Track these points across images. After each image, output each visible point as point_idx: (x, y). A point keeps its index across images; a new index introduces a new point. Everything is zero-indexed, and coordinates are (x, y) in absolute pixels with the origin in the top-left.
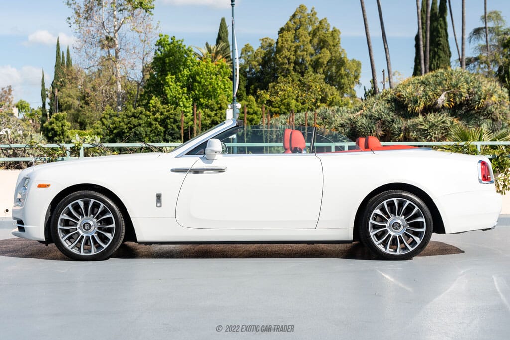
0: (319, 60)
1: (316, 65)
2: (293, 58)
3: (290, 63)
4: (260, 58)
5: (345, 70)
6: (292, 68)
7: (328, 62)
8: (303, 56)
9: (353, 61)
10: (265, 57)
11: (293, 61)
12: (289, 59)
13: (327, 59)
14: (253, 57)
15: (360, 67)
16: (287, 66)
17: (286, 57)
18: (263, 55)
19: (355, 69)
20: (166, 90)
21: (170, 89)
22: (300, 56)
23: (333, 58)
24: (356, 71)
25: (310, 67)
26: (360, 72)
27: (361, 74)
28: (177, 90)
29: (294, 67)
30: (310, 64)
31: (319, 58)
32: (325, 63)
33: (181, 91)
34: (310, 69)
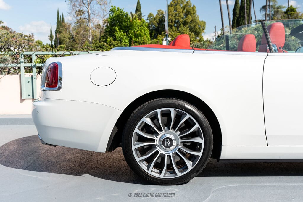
0: (187, 21)
1: (185, 23)
2: (174, 19)
3: (172, 22)
4: (157, 19)
5: (198, 26)
6: (173, 25)
7: (190, 22)
8: (178, 19)
9: (202, 21)
10: (160, 19)
11: (173, 21)
12: (172, 20)
13: (190, 20)
14: (154, 19)
15: (205, 24)
16: (171, 24)
17: (170, 19)
18: (159, 18)
19: (203, 25)
20: (115, 34)
21: (118, 33)
22: (177, 19)
23: (193, 20)
24: (203, 26)
25: (182, 24)
26: (205, 27)
27: (206, 28)
28: (121, 34)
29: (174, 24)
30: (182, 23)
31: (187, 20)
32: (189, 22)
33: (123, 34)
34: (182, 25)
